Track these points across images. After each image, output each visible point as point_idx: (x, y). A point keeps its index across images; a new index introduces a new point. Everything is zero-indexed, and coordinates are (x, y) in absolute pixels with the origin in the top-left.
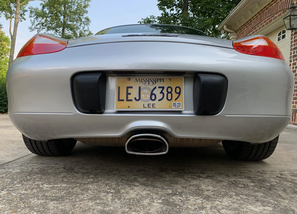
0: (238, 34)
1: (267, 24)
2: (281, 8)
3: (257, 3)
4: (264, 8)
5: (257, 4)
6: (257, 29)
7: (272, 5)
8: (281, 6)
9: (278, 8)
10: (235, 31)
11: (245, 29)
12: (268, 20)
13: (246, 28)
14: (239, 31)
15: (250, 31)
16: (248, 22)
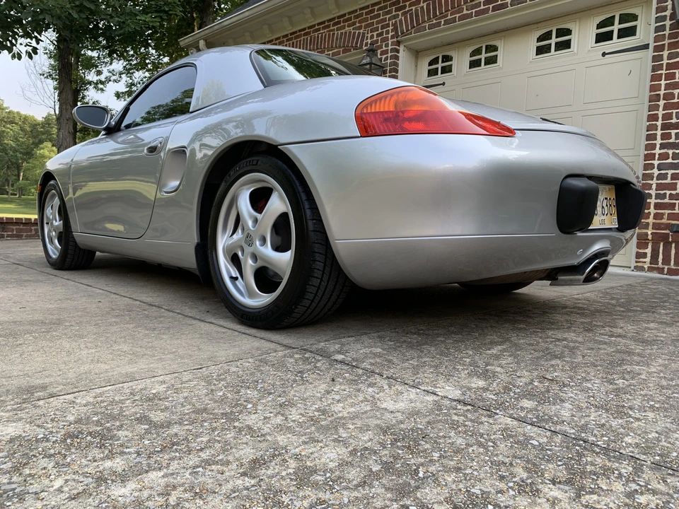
2: (340, 42)
3: (287, 16)
4: (300, 31)
5: (287, 19)
7: (319, 30)
8: (341, 38)
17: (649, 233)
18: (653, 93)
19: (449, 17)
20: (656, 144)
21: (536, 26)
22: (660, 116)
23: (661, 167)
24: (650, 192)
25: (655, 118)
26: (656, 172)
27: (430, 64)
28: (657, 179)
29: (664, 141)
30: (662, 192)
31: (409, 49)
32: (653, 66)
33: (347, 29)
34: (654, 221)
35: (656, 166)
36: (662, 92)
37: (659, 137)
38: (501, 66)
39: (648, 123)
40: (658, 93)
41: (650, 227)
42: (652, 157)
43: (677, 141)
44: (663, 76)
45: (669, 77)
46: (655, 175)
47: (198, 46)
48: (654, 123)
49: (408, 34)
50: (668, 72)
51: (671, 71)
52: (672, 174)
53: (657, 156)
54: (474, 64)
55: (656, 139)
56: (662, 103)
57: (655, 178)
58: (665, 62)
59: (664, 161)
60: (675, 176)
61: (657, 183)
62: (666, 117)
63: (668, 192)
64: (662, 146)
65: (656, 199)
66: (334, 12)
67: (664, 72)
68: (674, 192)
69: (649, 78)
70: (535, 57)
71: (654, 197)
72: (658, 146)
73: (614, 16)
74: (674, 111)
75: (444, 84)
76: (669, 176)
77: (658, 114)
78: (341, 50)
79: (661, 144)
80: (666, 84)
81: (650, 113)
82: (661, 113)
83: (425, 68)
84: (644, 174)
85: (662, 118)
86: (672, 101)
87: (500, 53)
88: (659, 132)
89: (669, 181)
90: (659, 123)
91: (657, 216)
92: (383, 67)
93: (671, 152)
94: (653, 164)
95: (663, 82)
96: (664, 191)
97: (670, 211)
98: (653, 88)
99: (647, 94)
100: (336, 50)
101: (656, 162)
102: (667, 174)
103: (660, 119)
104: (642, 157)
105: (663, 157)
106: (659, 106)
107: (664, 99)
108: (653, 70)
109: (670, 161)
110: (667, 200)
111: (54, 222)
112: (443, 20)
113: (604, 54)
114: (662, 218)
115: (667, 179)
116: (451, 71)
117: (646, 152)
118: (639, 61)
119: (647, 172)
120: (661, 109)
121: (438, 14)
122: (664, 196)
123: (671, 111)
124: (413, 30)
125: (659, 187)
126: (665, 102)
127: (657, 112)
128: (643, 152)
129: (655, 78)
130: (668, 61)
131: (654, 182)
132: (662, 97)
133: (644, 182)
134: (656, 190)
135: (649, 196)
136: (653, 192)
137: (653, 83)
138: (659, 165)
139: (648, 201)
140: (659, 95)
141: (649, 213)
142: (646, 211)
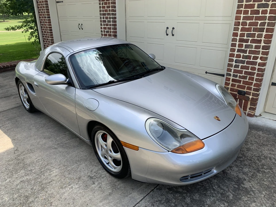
18: (236, 21)
20: (235, 49)
22: (239, 34)
23: (237, 62)
24: (231, 73)
25: (236, 35)
26: (234, 63)
28: (234, 67)
29: (239, 48)
30: (236, 74)
32: (238, 5)
34: (231, 87)
35: (234, 60)
36: (241, 21)
37: (237, 46)
39: (233, 37)
40: (239, 21)
41: (229, 90)
42: (233, 55)
43: (245, 49)
44: (243, 12)
45: (246, 12)
46: (234, 65)
48: (235, 37)
50: (245, 9)
51: (247, 9)
52: (241, 66)
53: (235, 56)
55: (236, 47)
56: (240, 27)
57: (233, 67)
59: (238, 59)
60: (242, 67)
61: (234, 69)
62: (242, 35)
63: (239, 75)
64: (239, 51)
65: (233, 77)
67: (243, 9)
68: (241, 75)
69: (235, 11)
71: (232, 76)
72: (236, 50)
74: (246, 33)
76: (240, 66)
79: (238, 49)
80: (244, 17)
81: (234, 32)
82: (239, 32)
84: (228, 64)
86: (245, 27)
88: (237, 43)
89: (239, 69)
90: (238, 38)
91: (232, 85)
93: (242, 54)
94: (233, 59)
95: (242, 15)
97: (239, 84)
98: (237, 18)
99: (234, 21)
101: (235, 59)
102: (239, 65)
103: (239, 36)
104: (228, 55)
105: (238, 56)
106: (238, 28)
107: (241, 25)
108: (238, 7)
109: (241, 59)
110: (238, 78)
114: (235, 87)
117: (231, 53)
119: (230, 63)
120: (240, 30)
122: (236, 76)
123: (244, 32)
125: (235, 71)
126: (242, 27)
127: (237, 32)
128: (229, 52)
129: (239, 12)
130: (246, 3)
131: (233, 68)
132: (241, 24)
133: (228, 68)
134: (233, 72)
135: (230, 75)
136: (232, 73)
137: (237, 15)
138: (236, 60)
139: (229, 77)
140: (239, 22)
141: (229, 83)
142: (228, 82)
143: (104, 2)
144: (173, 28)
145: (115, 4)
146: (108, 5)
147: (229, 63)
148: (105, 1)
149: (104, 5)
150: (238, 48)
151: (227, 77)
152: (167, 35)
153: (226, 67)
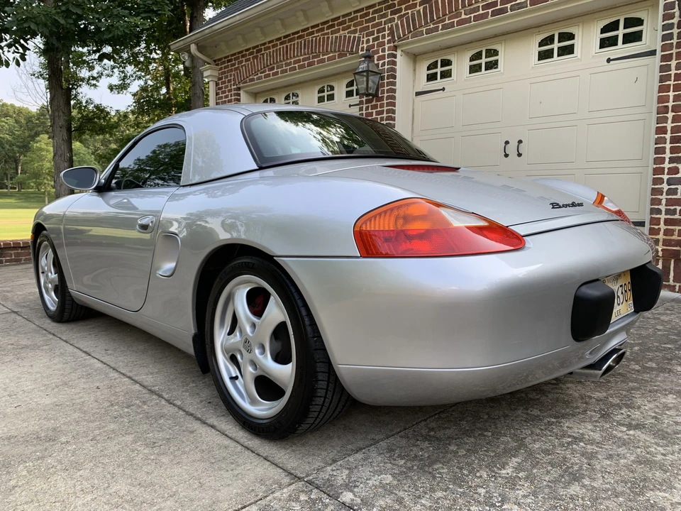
0: (221, 69)
1: (301, 67)
2: (335, 46)
3: (280, 19)
4: (293, 34)
5: (279, 22)
6: (275, 70)
7: (313, 33)
8: (336, 42)
9: (328, 44)
10: (215, 61)
11: (242, 62)
12: (304, 60)
13: (247, 60)
14: (224, 63)
15: (258, 71)
16: (250, 49)
17: (660, 249)
18: (661, 105)
19: (447, 22)
20: (665, 157)
21: (537, 30)
22: (669, 129)
23: (671, 182)
24: (660, 207)
25: (663, 130)
26: (665, 187)
27: (429, 69)
28: (667, 194)
29: (674, 155)
30: (672, 208)
31: (407, 53)
32: (661, 76)
33: (341, 32)
34: (665, 237)
35: (665, 181)
36: (670, 104)
37: (668, 151)
38: (502, 71)
39: (656, 136)
40: (666, 104)
41: (661, 243)
42: (661, 171)
44: (672, 87)
45: (678, 87)
46: (665, 190)
47: (190, 50)
48: (662, 135)
49: (405, 39)
50: (676, 82)
51: (680, 82)
53: (666, 171)
54: (474, 69)
55: (665, 153)
56: (670, 115)
57: (664, 193)
58: (673, 72)
59: (674, 176)
61: (666, 199)
62: (675, 130)
63: (678, 208)
64: (672, 160)
65: (666, 214)
66: (327, 15)
67: (672, 83)
69: (656, 89)
70: (537, 62)
71: (663, 213)
72: (667, 160)
73: (619, 20)
75: (443, 89)
76: (679, 191)
77: (666, 127)
78: (337, 54)
79: (670, 158)
80: (674, 96)
81: (658, 125)
82: (669, 125)
83: (423, 72)
84: (653, 189)
85: (671, 130)
87: (500, 58)
88: (668, 146)
89: (678, 196)
90: (668, 136)
91: (667, 232)
92: (381, 74)
93: (680, 166)
94: (662, 179)
95: (671, 94)
96: (674, 207)
98: (662, 100)
99: (655, 105)
100: (331, 55)
101: (665, 177)
102: (677, 189)
103: (669, 132)
104: (651, 171)
105: (673, 171)
106: (667, 118)
107: (672, 111)
108: (661, 81)
109: (680, 175)
110: (677, 216)
111: (50, 274)
112: (440, 25)
113: (609, 60)
114: (672, 235)
115: (677, 194)
116: (450, 76)
117: (655, 166)
118: (646, 67)
119: (656, 187)
120: (670, 121)
121: (435, 18)
122: (674, 212)
123: (680, 124)
124: (410, 35)
125: (669, 202)
126: (674, 114)
127: (665, 125)
128: (652, 166)
129: (664, 89)
130: (676, 72)
131: (664, 197)
132: (670, 109)
133: (654, 197)
134: (666, 205)
135: (659, 211)
136: (663, 208)
137: (660, 94)
138: (668, 180)
139: (658, 216)
140: (667, 107)
141: (659, 229)
142: (656, 227)
143: (370, 105)
144: (520, 142)
145: (395, 107)
146: (379, 109)
147: (653, 186)
148: (374, 103)
149: (370, 111)
150: (671, 155)
151: (653, 216)
152: (506, 155)
153: (649, 197)
